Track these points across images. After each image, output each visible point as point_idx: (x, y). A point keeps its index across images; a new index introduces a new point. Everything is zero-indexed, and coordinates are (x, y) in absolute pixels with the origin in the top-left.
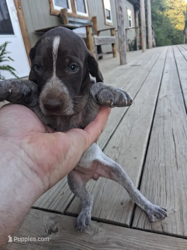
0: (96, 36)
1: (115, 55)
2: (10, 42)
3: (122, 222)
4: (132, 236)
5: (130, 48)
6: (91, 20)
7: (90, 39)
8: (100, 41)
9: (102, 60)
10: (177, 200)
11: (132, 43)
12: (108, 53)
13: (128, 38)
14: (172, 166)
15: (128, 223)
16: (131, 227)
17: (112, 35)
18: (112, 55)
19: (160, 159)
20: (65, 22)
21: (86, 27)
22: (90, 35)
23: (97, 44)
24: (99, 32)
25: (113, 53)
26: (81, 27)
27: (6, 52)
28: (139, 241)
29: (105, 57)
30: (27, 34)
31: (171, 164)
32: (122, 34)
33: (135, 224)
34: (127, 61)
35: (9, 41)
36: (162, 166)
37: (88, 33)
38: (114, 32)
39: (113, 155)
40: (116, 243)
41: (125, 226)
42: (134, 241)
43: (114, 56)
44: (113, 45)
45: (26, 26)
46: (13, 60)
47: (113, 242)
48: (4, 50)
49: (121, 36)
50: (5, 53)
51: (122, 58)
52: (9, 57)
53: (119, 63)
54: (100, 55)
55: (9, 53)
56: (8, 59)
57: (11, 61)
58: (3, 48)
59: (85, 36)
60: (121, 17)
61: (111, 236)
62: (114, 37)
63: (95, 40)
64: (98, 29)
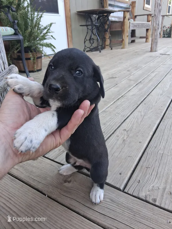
0: (132, 21)
1: (148, 40)
2: (55, 23)
3: (118, 186)
4: (122, 197)
5: (164, 34)
6: (130, 4)
7: (126, 23)
8: (136, 26)
9: (134, 43)
10: (164, 181)
11: (167, 30)
12: (141, 38)
13: (164, 24)
14: (169, 154)
15: (122, 188)
16: (123, 191)
17: (148, 21)
19: (160, 147)
20: (105, 5)
21: (124, 12)
22: (126, 20)
23: (132, 28)
24: (136, 16)
25: (146, 38)
26: (119, 11)
27: (50, 31)
28: (126, 202)
29: (137, 40)
30: (69, 14)
31: (168, 153)
32: (158, 22)
33: (126, 190)
34: (158, 49)
36: (160, 153)
37: (124, 17)
38: (150, 18)
39: (123, 136)
40: (110, 199)
41: (119, 189)
42: (123, 201)
43: (146, 42)
44: (147, 30)
45: (70, 7)
46: (55, 39)
47: (108, 198)
48: (49, 29)
49: (156, 24)
50: (50, 32)
51: (153, 46)
52: (52, 36)
54: (133, 39)
55: (53, 32)
56: (51, 37)
57: (53, 39)
58: (48, 28)
59: (122, 20)
61: (107, 194)
62: (150, 23)
63: (131, 24)
64: (135, 14)
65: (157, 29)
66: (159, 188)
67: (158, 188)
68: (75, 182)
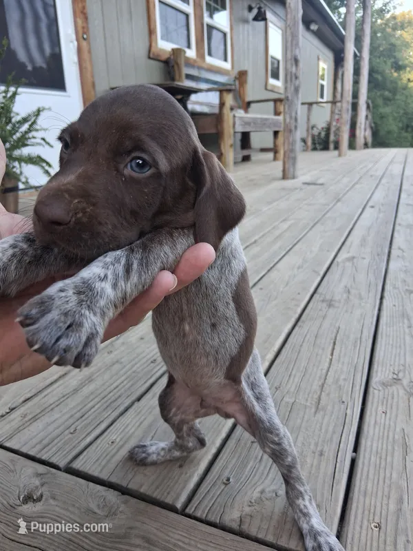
0: (240, 113)
1: (277, 155)
2: (50, 109)
3: (169, 500)
4: (177, 530)
5: (314, 143)
6: (236, 78)
7: (225, 117)
8: (248, 124)
9: (249, 163)
11: (320, 133)
12: (263, 150)
13: (313, 122)
14: (308, 404)
15: (179, 505)
16: (183, 512)
17: (277, 113)
18: (270, 155)
19: (289, 386)
20: (177, 77)
21: (221, 91)
22: (226, 110)
23: (240, 129)
24: (249, 104)
25: (275, 150)
26: (209, 90)
27: (38, 127)
28: (187, 541)
29: (256, 157)
30: (93, 93)
31: (307, 400)
32: (294, 115)
33: (191, 509)
34: (298, 173)
35: (47, 107)
36: (288, 403)
37: (222, 104)
38: (281, 108)
40: (143, 538)
41: (172, 509)
42: (179, 540)
43: (275, 159)
44: (276, 133)
45: (93, 76)
46: (52, 146)
47: (137, 536)
48: (34, 123)
49: (291, 117)
50: (37, 130)
51: (287, 166)
52: (43, 139)
53: (280, 174)
54: (246, 152)
55: (45, 130)
56: (42, 142)
57: (47, 146)
58: (33, 120)
59: (216, 111)
60: (294, 78)
61: (138, 524)
62: (281, 118)
63: (237, 119)
64: (248, 99)
65: (293, 128)
66: (276, 495)
67: (274, 495)
68: (51, 501)
